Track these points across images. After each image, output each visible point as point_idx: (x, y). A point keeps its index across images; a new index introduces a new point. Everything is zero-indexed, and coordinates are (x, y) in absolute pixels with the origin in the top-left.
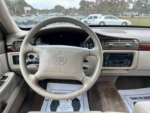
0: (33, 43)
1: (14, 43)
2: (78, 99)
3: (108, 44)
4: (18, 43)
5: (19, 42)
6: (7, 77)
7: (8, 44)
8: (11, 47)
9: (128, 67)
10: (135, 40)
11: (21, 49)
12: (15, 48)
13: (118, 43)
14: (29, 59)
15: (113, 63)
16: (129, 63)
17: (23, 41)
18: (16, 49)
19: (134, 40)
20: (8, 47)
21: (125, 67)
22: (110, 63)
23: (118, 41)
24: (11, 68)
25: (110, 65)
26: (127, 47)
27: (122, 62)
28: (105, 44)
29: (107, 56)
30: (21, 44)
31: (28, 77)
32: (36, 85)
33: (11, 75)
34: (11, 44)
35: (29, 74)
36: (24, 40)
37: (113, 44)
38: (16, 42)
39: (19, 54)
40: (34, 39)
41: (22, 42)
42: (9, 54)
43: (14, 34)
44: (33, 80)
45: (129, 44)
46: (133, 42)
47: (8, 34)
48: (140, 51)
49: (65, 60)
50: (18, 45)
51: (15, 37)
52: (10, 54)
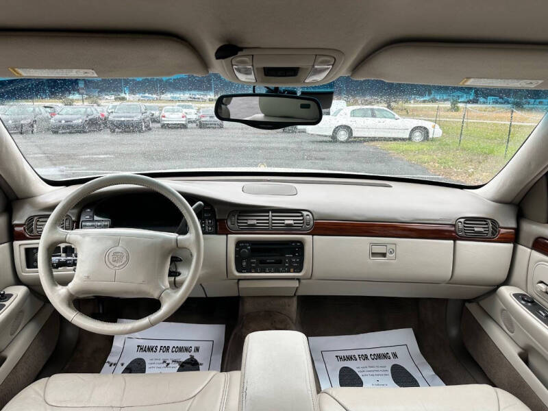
0: (73, 219)
1: (31, 219)
2: (196, 361)
3: (246, 221)
4: (40, 220)
5: (41, 217)
6: (10, 296)
7: (16, 222)
8: (22, 228)
9: (294, 272)
10: (305, 213)
11: (43, 233)
12: (31, 231)
13: (267, 218)
14: (63, 255)
15: (261, 263)
16: (296, 262)
17: (50, 215)
18: (35, 233)
19: (303, 212)
20: (17, 229)
21: (289, 272)
22: (253, 263)
23: (267, 214)
24: (19, 276)
25: (254, 268)
26: (289, 229)
27: (280, 262)
28: (239, 221)
29: (246, 247)
30: (46, 221)
31: (52, 290)
32: (69, 305)
33: (19, 292)
34: (22, 222)
35: (56, 285)
36: (53, 214)
37: (255, 222)
38: (36, 218)
39: (38, 244)
40: (75, 211)
41: (48, 216)
42: (16, 243)
43: (30, 199)
44: (62, 296)
45: (292, 222)
46: (302, 216)
47: (17, 199)
48: (315, 237)
49: (124, 259)
50: (39, 223)
51: (33, 205)
52: (20, 245)
